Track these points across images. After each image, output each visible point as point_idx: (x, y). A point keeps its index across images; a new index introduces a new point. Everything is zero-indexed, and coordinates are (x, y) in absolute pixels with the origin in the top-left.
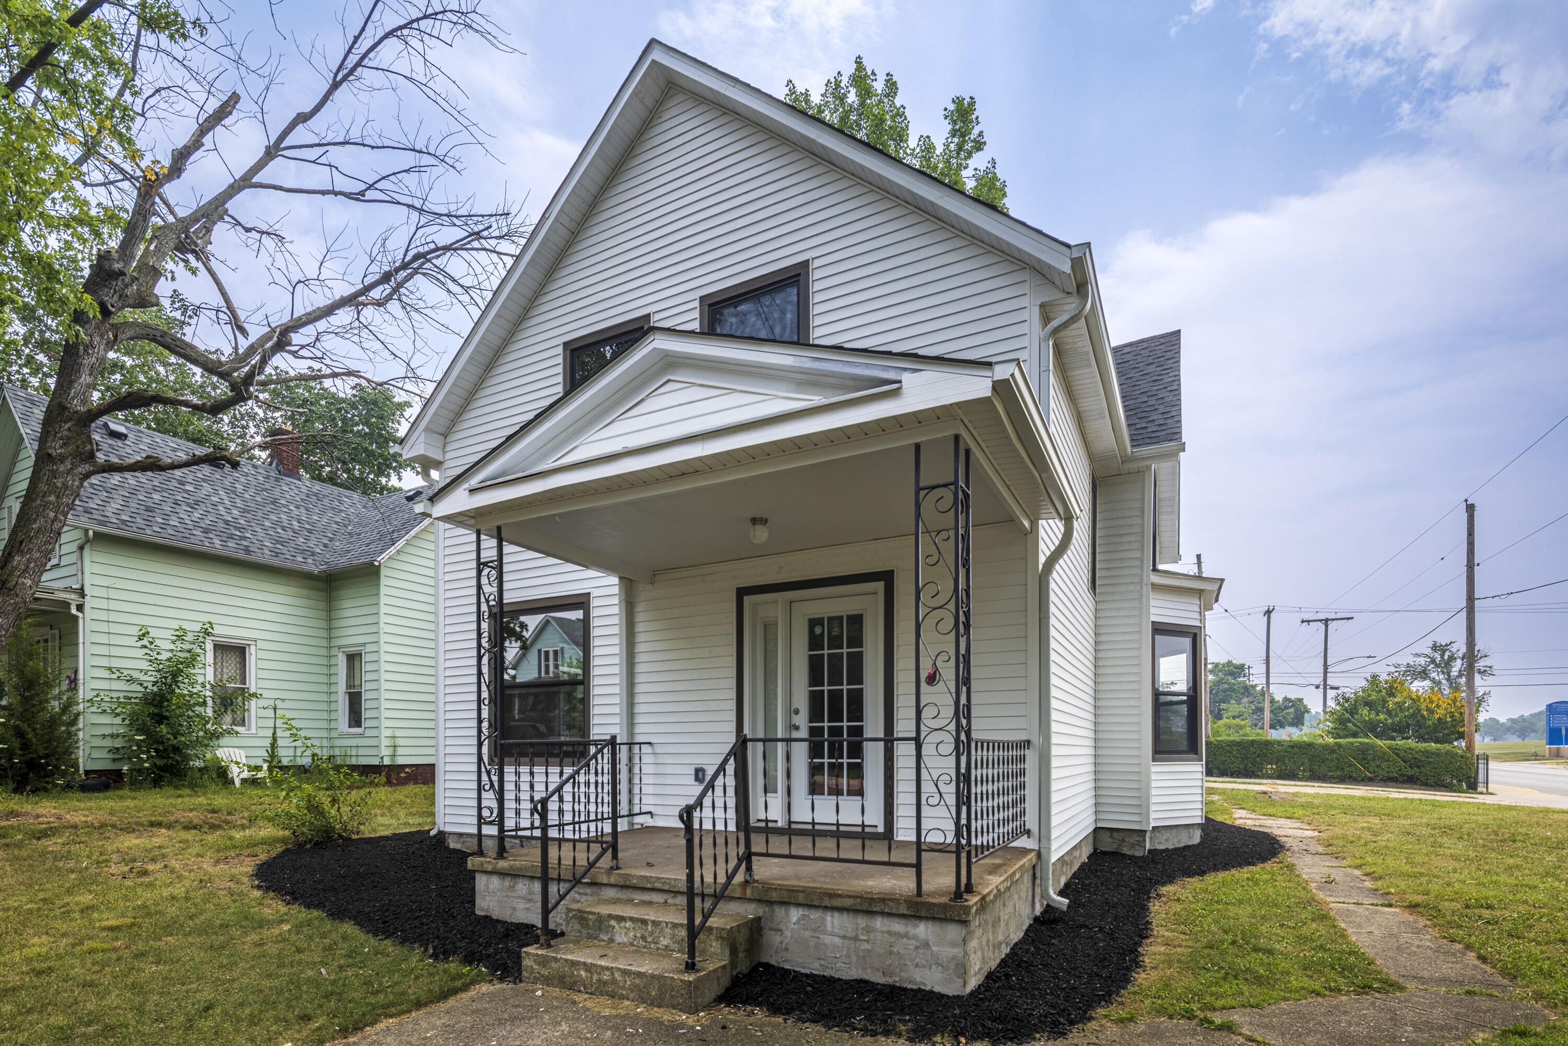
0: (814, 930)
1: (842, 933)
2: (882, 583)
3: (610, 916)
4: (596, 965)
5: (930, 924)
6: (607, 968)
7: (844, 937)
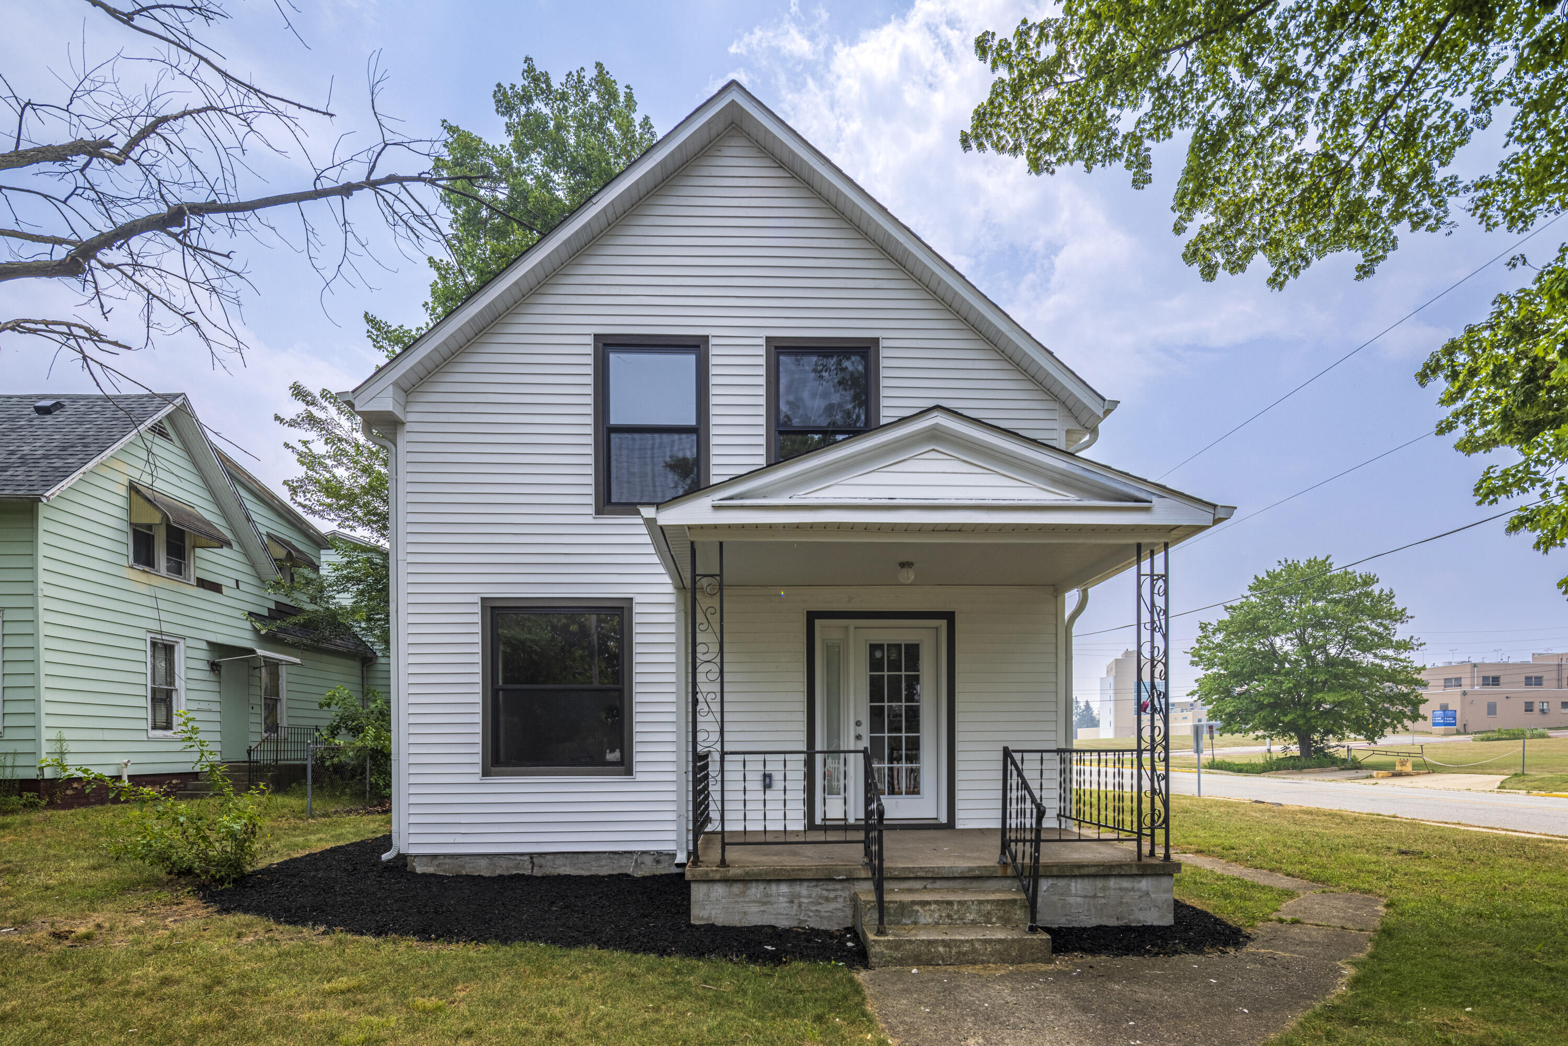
0: (1062, 894)
1: (1084, 893)
2: (945, 621)
3: (914, 903)
4: (956, 940)
5: (1150, 879)
6: (967, 941)
7: (1085, 897)
